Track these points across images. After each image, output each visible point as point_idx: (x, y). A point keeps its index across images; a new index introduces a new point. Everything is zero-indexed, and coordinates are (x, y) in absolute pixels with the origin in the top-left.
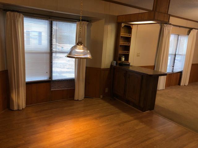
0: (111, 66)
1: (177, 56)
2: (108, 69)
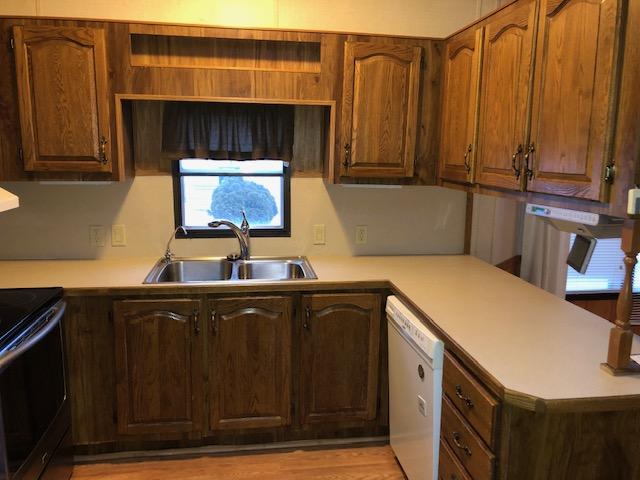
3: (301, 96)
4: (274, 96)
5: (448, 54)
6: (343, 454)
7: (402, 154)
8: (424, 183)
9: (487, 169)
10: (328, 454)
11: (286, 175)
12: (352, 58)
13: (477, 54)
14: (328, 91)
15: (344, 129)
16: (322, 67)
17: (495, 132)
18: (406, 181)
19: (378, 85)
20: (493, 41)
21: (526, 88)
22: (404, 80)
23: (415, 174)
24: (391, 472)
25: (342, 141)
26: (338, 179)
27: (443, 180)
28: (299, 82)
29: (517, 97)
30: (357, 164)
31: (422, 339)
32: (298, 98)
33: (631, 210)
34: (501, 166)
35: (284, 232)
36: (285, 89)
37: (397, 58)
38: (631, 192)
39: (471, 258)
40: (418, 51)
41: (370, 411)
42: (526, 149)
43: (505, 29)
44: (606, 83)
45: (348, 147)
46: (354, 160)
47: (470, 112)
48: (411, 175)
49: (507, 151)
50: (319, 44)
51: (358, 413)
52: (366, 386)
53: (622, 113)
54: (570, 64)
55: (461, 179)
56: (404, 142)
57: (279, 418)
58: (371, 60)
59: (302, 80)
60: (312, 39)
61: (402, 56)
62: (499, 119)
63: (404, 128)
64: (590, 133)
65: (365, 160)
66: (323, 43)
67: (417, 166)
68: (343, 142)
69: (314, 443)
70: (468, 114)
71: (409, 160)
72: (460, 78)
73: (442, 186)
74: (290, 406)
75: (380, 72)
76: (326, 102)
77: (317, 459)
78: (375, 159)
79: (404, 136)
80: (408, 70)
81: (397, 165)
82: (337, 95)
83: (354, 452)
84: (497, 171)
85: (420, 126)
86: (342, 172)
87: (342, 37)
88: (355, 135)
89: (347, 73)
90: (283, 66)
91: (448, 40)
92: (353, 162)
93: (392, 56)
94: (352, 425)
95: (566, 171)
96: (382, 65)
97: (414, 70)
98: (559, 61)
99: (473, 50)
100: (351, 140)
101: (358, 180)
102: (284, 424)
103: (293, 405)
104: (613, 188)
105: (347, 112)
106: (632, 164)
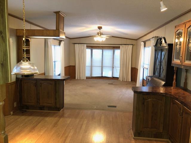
1: (56, 62)
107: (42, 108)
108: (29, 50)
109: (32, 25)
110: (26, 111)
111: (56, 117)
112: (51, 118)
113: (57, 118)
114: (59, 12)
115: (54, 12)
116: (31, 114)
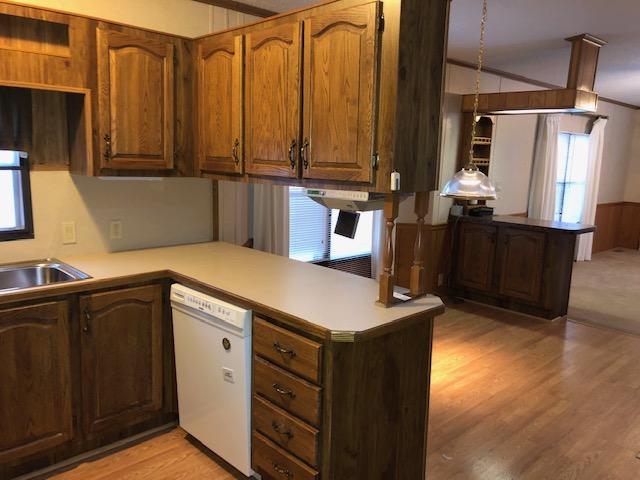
0: (451, 217)
1: (567, 186)
2: (444, 225)
3: (50, 81)
4: (16, 78)
5: (200, 54)
6: (132, 451)
7: (162, 147)
8: (183, 175)
9: (257, 161)
10: (117, 457)
11: (24, 167)
12: (105, 46)
13: (238, 58)
14: (81, 78)
15: (101, 119)
16: (72, 52)
17: (264, 128)
18: (167, 173)
19: (135, 76)
20: (254, 49)
21: (296, 92)
22: (159, 74)
23: (175, 166)
24: (188, 452)
25: (100, 131)
26: (98, 171)
27: (203, 171)
28: (45, 65)
29: (287, 100)
30: (118, 155)
31: (228, 314)
32: (46, 83)
33: (393, 188)
34: (274, 157)
35: (26, 232)
36: (30, 71)
37: (152, 52)
38: (393, 175)
39: (220, 244)
40: (170, 47)
41: (156, 401)
42: (299, 143)
43: (268, 40)
44: (368, 95)
45: (107, 138)
46: (114, 150)
47: (234, 110)
48: (171, 167)
49: (279, 145)
50: (67, 26)
51: (145, 406)
52: (151, 377)
53: (381, 118)
54: (337, 77)
55: (227, 170)
56: (163, 135)
57: (60, 434)
58: (126, 51)
59: (50, 63)
60: (59, 20)
61: (156, 50)
62: (269, 117)
63: (162, 122)
64: (358, 131)
65: (126, 151)
66: (71, 25)
67: (176, 157)
68: (102, 132)
69: (97, 452)
70: (231, 111)
71: (168, 151)
72: (219, 78)
73: (202, 177)
74: (71, 418)
75: (135, 65)
76: (79, 90)
77: (107, 465)
78: (136, 150)
79: (163, 128)
80: (162, 65)
81: (158, 157)
82: (92, 83)
83: (144, 447)
84: (269, 162)
85: (176, 121)
86: (103, 164)
87: (93, 22)
88: (114, 126)
89: (100, 62)
90: (19, 45)
91: (198, 40)
92: (114, 153)
93: (147, 50)
94: (139, 420)
95: (340, 161)
96: (137, 56)
97: (167, 65)
98: (326, 74)
99: (233, 53)
100: (110, 132)
101: (120, 173)
102: (67, 439)
103: (74, 416)
104: (378, 173)
105: (104, 100)
106: (392, 154)
107: (503, 302)
108: (489, 146)
109: (504, 80)
110: (463, 302)
111: (536, 330)
112: (522, 330)
113: (537, 334)
114: (583, 36)
115: (566, 39)
116: (473, 310)
